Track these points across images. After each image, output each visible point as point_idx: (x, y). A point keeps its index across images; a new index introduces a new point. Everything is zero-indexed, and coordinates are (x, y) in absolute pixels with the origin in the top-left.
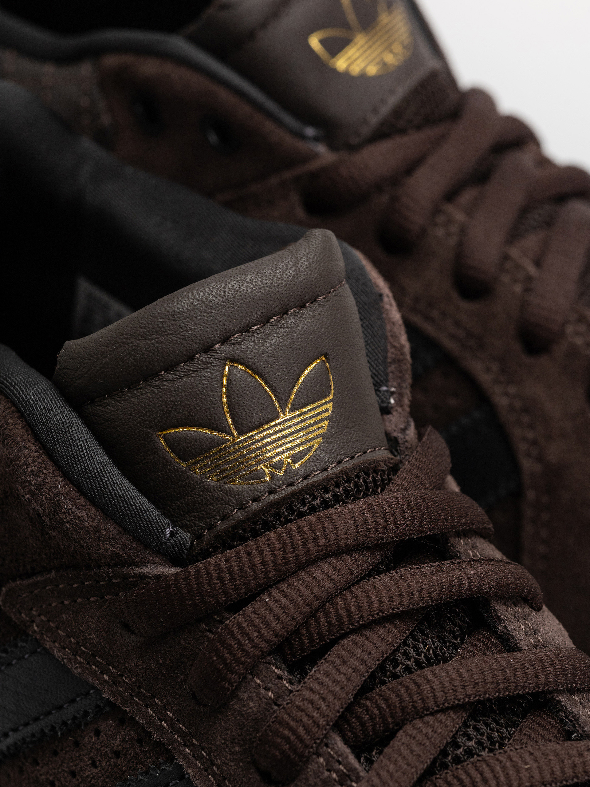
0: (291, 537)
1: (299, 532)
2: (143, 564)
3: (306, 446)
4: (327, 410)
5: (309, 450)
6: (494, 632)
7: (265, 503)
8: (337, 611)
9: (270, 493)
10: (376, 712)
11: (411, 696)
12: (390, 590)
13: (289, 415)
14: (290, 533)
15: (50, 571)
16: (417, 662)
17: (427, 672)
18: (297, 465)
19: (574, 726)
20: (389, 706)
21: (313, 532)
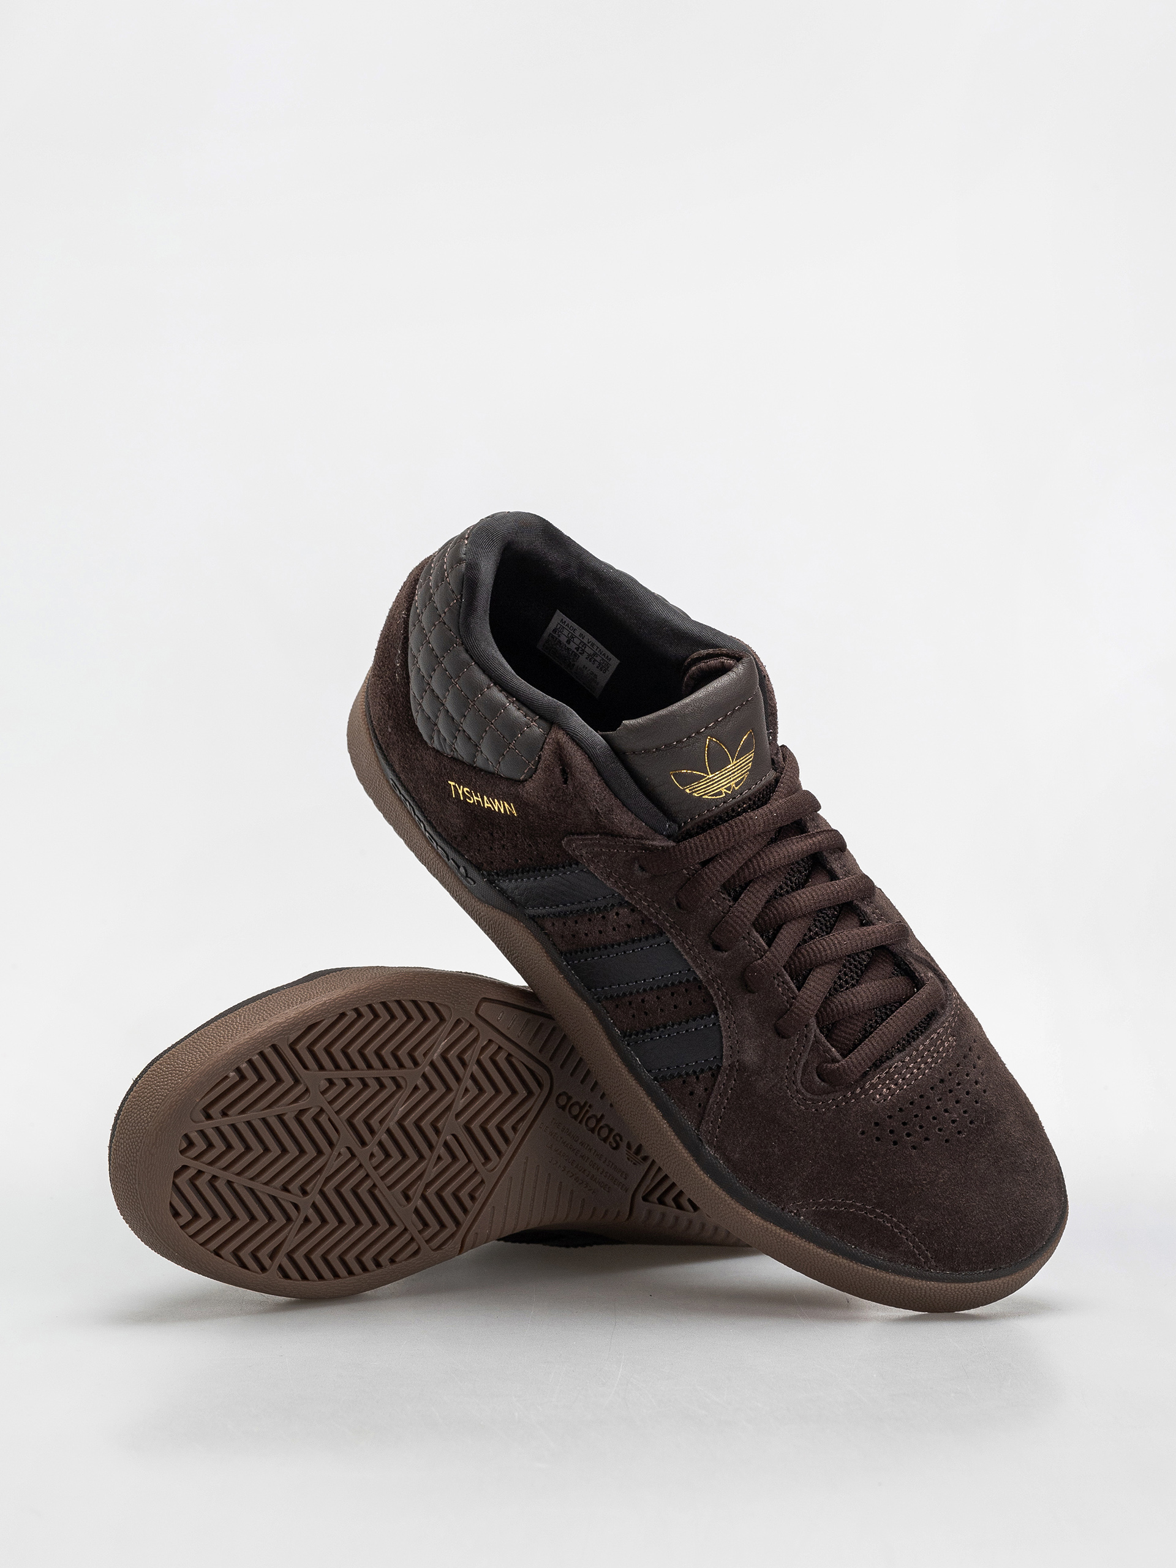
0: (732, 829)
1: (736, 827)
2: (653, 840)
3: (742, 777)
4: (751, 757)
5: (744, 778)
6: (824, 867)
7: (722, 808)
8: (753, 866)
9: (724, 802)
10: (772, 916)
11: (789, 908)
12: (779, 854)
13: (735, 762)
14: (731, 826)
15: (596, 835)
16: (792, 888)
17: (794, 894)
18: (737, 788)
19: (864, 917)
20: (779, 914)
21: (743, 826)
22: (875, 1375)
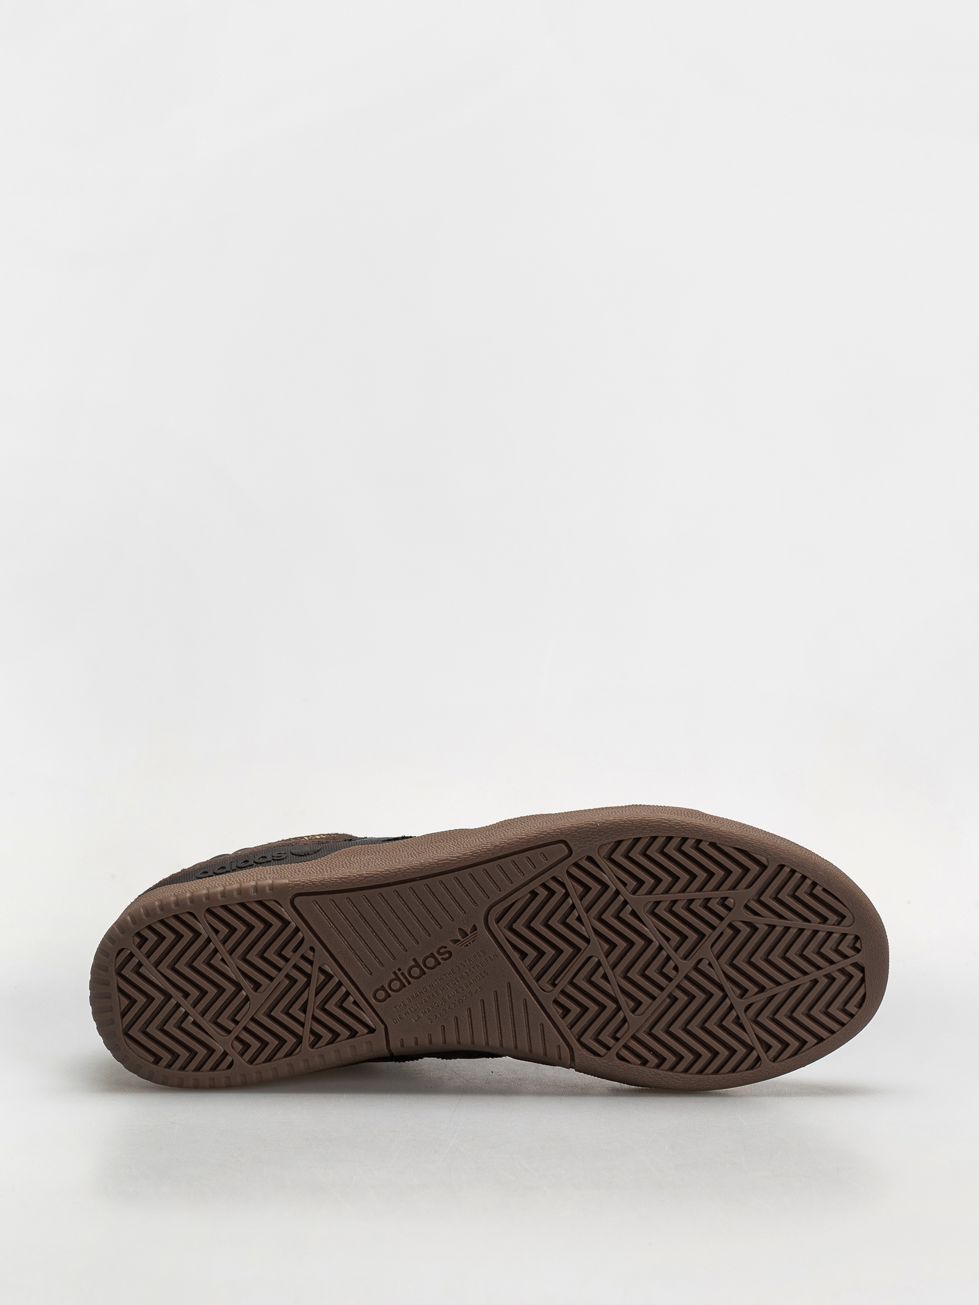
22: (667, 1147)
